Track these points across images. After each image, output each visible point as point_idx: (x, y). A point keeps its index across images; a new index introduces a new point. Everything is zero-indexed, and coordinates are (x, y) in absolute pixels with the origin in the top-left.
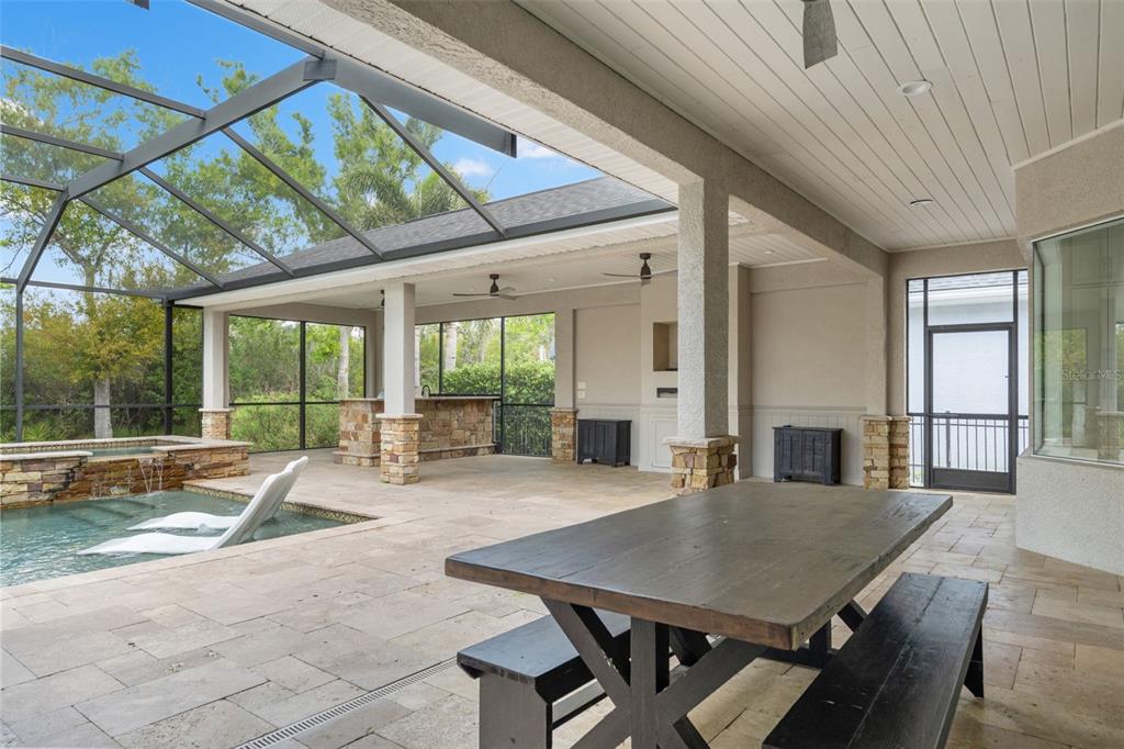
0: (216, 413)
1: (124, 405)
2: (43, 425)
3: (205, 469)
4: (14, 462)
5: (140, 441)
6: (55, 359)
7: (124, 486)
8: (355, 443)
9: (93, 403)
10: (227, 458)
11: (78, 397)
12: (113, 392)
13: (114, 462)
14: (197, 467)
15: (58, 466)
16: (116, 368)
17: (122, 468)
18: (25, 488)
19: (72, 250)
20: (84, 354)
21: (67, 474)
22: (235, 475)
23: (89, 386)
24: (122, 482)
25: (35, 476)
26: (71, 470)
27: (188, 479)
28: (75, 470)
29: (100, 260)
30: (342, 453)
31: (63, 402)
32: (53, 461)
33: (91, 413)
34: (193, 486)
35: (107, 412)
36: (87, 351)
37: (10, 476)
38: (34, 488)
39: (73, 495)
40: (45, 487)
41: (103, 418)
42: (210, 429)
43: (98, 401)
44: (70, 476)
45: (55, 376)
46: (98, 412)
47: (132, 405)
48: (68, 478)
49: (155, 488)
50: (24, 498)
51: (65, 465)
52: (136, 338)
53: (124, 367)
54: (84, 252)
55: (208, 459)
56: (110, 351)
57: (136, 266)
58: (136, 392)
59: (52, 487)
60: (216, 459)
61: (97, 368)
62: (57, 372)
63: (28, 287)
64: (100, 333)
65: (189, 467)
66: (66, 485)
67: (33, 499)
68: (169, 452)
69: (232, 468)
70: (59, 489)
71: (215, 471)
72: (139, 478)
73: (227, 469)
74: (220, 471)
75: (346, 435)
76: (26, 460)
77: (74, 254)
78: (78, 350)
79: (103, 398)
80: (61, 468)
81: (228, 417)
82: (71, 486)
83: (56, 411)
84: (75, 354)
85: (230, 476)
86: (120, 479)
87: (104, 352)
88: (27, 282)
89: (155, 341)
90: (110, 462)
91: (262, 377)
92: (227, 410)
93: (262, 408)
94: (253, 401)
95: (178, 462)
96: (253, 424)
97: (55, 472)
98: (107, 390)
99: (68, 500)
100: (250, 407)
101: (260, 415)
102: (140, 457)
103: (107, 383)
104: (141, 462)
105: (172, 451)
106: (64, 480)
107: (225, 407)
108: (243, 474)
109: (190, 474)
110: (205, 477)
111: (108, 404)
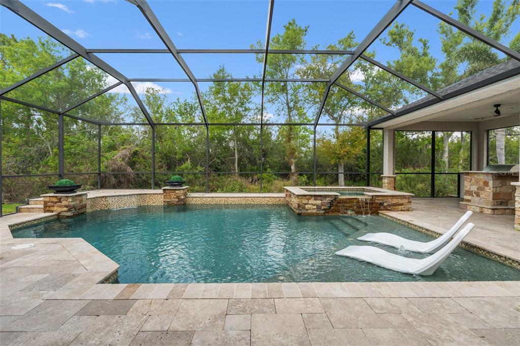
0: (389, 177)
1: (348, 172)
2: (323, 179)
3: (389, 206)
4: (311, 196)
5: (357, 189)
6: (326, 155)
7: (353, 210)
8: (477, 198)
9: (338, 171)
10: (400, 201)
11: (333, 169)
12: (344, 168)
13: (349, 199)
14: (385, 204)
15: (327, 199)
16: (346, 158)
17: (352, 202)
18: (315, 207)
19: (331, 115)
20: (335, 153)
21: (330, 203)
22: (404, 210)
23: (336, 165)
24: (351, 208)
25: (319, 202)
26: (332, 201)
27: (381, 210)
28: (334, 201)
29: (340, 117)
30: (467, 203)
31: (329, 171)
32: (326, 196)
33: (337, 175)
34: (384, 214)
35: (343, 175)
36: (336, 152)
37: (310, 202)
38: (319, 207)
39: (333, 212)
40: (323, 207)
41: (341, 178)
42: (386, 185)
43: (340, 171)
44: (331, 203)
45: (326, 161)
46: (340, 175)
47: (350, 173)
48: (331, 204)
49: (366, 213)
50: (315, 211)
51: (330, 199)
52: (353, 146)
53: (349, 158)
54: (335, 116)
55: (391, 201)
56: (344, 152)
57: (353, 117)
58: (351, 168)
59: (325, 207)
60: (395, 201)
61: (340, 158)
62: (327, 160)
63: (317, 126)
64: (340, 145)
65: (382, 204)
66: (330, 207)
67: (318, 212)
68: (372, 196)
69: (403, 207)
70: (328, 209)
71: (394, 207)
72: (359, 207)
73: (400, 207)
74: (397, 207)
75: (469, 193)
76: (316, 195)
77: (332, 116)
78: (333, 152)
79: (341, 170)
80: (328, 199)
81: (395, 179)
82: (332, 208)
83: (326, 174)
84: (333, 153)
85: (402, 210)
86: (351, 207)
87: (342, 152)
88: (317, 124)
89: (360, 147)
90: (347, 199)
91: (401, 161)
92: (395, 176)
93: (407, 175)
94: (403, 172)
95: (376, 201)
96: (403, 183)
97: (326, 201)
98: (343, 167)
99: (331, 214)
100: (401, 175)
101: (406, 179)
102: (359, 197)
103: (343, 164)
104: (360, 200)
105: (374, 196)
106: (329, 205)
107: (393, 175)
108: (408, 210)
109: (382, 207)
110: (389, 210)
111: (343, 172)
